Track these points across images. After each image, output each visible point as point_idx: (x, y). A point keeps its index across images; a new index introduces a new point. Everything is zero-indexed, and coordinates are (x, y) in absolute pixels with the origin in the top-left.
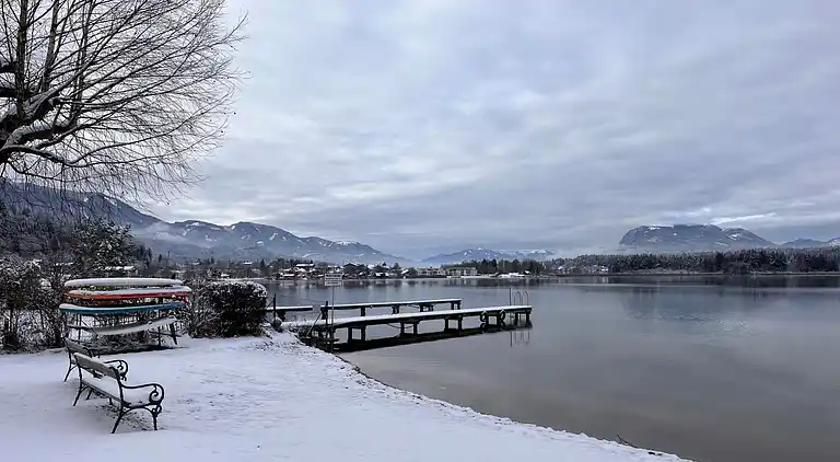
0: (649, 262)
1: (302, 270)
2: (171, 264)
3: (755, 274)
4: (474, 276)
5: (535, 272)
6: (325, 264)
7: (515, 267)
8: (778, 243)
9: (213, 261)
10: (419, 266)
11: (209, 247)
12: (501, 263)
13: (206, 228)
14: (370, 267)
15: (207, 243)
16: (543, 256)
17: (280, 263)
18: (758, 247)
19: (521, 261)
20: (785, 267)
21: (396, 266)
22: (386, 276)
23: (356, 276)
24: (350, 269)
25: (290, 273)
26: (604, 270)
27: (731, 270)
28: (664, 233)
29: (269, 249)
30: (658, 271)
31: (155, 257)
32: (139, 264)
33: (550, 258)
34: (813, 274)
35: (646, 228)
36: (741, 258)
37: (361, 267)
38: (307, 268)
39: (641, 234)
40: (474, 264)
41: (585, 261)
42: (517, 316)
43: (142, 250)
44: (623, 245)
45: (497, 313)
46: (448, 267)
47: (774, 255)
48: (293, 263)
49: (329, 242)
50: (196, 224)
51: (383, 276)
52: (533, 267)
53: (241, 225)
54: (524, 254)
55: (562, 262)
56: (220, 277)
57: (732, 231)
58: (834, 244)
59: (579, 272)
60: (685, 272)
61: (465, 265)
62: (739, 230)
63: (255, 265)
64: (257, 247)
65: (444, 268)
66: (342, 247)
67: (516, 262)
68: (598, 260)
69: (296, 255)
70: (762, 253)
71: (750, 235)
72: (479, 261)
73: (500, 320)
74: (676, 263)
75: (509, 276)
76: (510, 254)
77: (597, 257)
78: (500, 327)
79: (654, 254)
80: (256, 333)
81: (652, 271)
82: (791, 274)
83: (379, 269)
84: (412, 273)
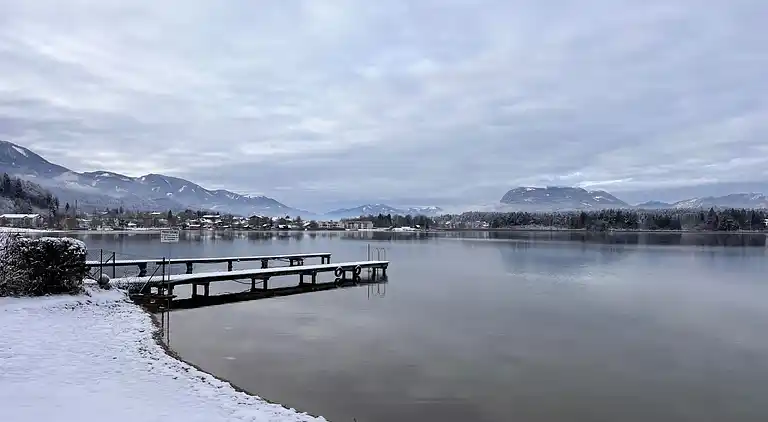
0: (524, 219)
1: (209, 221)
2: (78, 212)
3: (612, 231)
4: (370, 229)
5: (425, 227)
6: (231, 216)
7: (407, 221)
8: (632, 205)
9: (121, 212)
10: (319, 219)
11: (118, 196)
12: (396, 217)
13: (116, 179)
14: (274, 219)
15: (117, 194)
16: (433, 212)
17: (188, 214)
18: (616, 208)
19: (413, 216)
20: (637, 226)
21: (299, 219)
22: (289, 228)
23: (260, 229)
24: (255, 220)
25: (197, 223)
26: (486, 225)
27: (593, 227)
28: (538, 193)
29: (178, 200)
30: (531, 227)
31: (62, 206)
32: (45, 212)
33: (440, 214)
34: (660, 232)
35: (523, 189)
36: (601, 216)
37: (265, 220)
38: (213, 219)
39: (518, 194)
40: (371, 219)
41: (469, 217)
42: (374, 271)
43: (49, 199)
44: (504, 204)
45: (353, 269)
46: (348, 220)
47: (628, 215)
48: (200, 214)
49: (237, 195)
50: (107, 175)
51: (286, 228)
52: (423, 222)
53: (150, 177)
54: (417, 210)
55: (449, 217)
56: (127, 226)
57: (596, 194)
58: (679, 207)
59: (463, 227)
60: (554, 228)
61: (362, 219)
62: (602, 193)
63: (163, 215)
64: (167, 199)
65: (343, 221)
66: (249, 201)
67: (408, 217)
68: (481, 217)
69: (203, 207)
70: (619, 213)
71: (610, 196)
72: (376, 215)
73: (355, 275)
74: (547, 220)
75: (401, 229)
76: (404, 210)
77: (480, 214)
78: (356, 281)
79: (529, 212)
80: (74, 290)
81: (527, 227)
82: (642, 231)
83: (282, 221)
84: (313, 226)
